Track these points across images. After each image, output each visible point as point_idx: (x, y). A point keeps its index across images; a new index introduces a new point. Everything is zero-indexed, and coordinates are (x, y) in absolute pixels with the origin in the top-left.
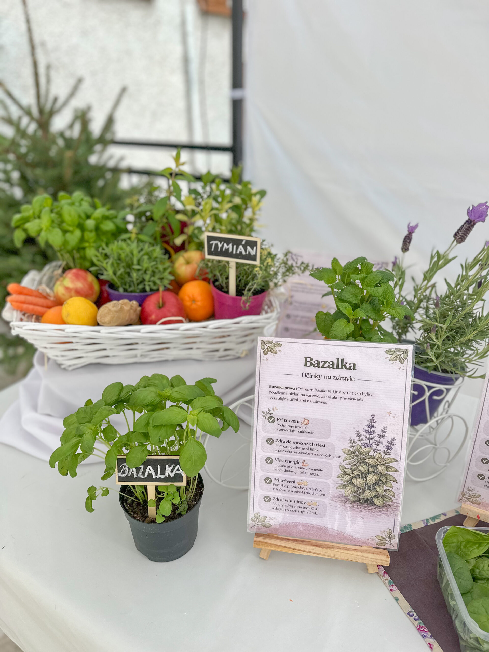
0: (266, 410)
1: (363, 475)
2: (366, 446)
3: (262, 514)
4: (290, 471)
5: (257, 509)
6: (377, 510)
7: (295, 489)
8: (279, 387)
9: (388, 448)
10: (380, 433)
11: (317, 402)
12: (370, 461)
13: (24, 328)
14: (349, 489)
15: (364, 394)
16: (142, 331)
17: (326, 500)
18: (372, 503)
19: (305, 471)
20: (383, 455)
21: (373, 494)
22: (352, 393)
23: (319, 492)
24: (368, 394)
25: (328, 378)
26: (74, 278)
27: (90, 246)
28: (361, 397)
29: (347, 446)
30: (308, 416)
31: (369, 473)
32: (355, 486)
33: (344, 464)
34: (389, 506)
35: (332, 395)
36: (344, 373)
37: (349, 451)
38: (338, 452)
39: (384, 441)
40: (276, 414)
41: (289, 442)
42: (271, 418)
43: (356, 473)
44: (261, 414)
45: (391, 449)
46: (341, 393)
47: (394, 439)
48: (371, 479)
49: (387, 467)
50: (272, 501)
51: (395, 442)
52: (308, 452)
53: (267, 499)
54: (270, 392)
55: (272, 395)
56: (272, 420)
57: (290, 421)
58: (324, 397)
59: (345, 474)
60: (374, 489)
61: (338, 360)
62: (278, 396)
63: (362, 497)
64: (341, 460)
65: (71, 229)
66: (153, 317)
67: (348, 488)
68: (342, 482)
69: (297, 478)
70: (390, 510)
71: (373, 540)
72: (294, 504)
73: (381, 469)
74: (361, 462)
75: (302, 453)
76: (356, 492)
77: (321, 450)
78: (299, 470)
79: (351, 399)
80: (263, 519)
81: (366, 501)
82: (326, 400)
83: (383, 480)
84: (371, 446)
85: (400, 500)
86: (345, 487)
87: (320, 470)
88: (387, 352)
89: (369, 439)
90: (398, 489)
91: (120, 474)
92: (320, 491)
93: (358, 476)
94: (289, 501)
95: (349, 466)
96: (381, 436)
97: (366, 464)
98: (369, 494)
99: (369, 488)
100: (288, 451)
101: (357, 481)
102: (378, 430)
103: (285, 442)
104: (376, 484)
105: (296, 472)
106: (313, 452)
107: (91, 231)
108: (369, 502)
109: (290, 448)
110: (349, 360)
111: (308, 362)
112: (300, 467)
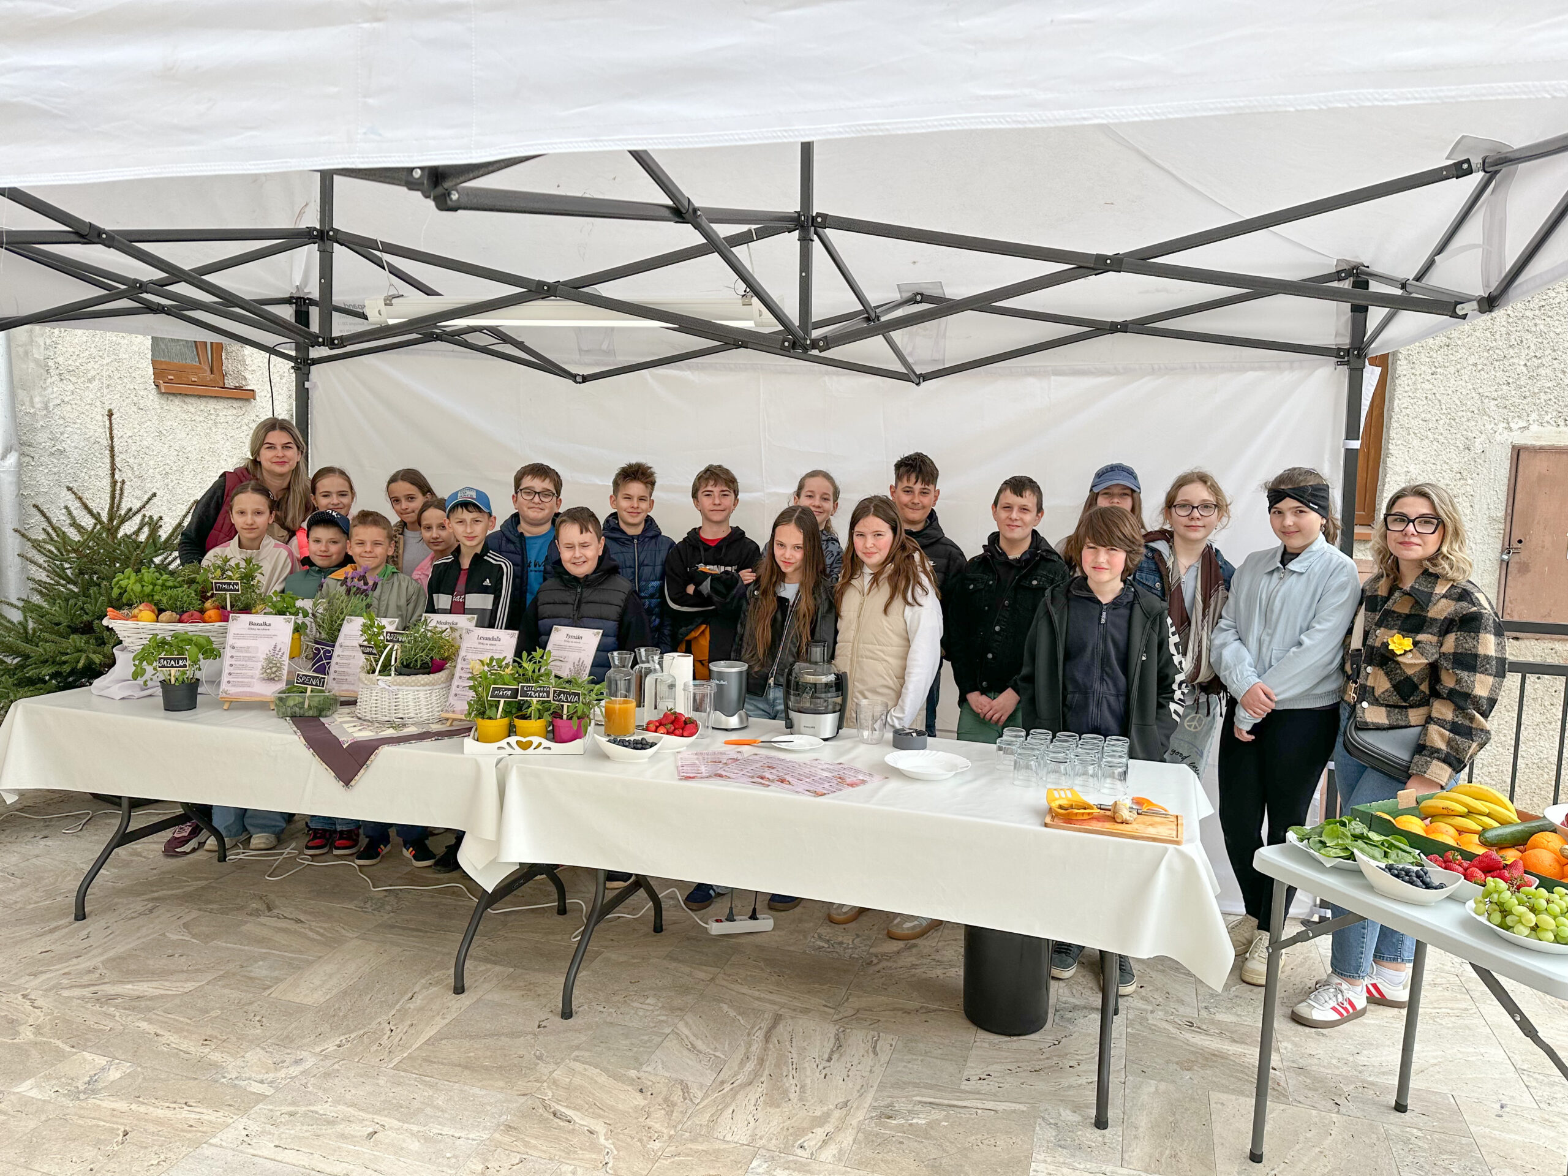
0: (231, 644)
1: (271, 668)
2: (272, 656)
3: (226, 689)
4: (240, 669)
5: (224, 688)
6: (275, 682)
7: (241, 677)
8: (238, 635)
9: (282, 656)
10: (279, 650)
11: (253, 640)
12: (274, 662)
14: (265, 675)
16: (179, 625)
17: (255, 680)
18: (273, 679)
19: (247, 668)
20: (279, 659)
21: (274, 675)
22: (268, 635)
24: (275, 635)
25: (259, 630)
26: (146, 606)
27: (158, 594)
28: (272, 636)
29: (265, 656)
30: (249, 646)
31: (273, 667)
32: (267, 673)
33: (263, 664)
34: (281, 680)
35: (260, 636)
36: (266, 627)
37: (266, 658)
38: (261, 659)
40: (235, 645)
41: (240, 657)
42: (233, 648)
44: (228, 647)
46: (264, 635)
47: (284, 652)
48: (274, 669)
49: (280, 664)
50: (231, 683)
51: (284, 654)
52: (248, 660)
53: (229, 682)
54: (234, 638)
57: (241, 648)
58: (256, 637)
59: (263, 668)
61: (263, 623)
62: (237, 639)
63: (269, 677)
64: (262, 662)
66: (186, 620)
68: (262, 672)
69: (243, 672)
71: (272, 695)
72: (241, 683)
73: (278, 664)
74: (270, 662)
75: (246, 661)
76: (267, 675)
77: (254, 659)
79: (268, 637)
80: (226, 691)
81: (271, 679)
82: (258, 638)
84: (274, 656)
85: (284, 677)
86: (263, 674)
87: (253, 668)
88: (283, 619)
89: (274, 653)
90: (285, 673)
92: (252, 676)
93: (268, 668)
94: (239, 682)
95: (265, 665)
96: (279, 652)
97: (272, 663)
99: (273, 673)
100: (240, 661)
101: (268, 671)
102: (277, 649)
104: (276, 671)
105: (243, 669)
106: (251, 660)
109: (241, 659)
110: (267, 623)
111: (251, 623)
112: (245, 667)
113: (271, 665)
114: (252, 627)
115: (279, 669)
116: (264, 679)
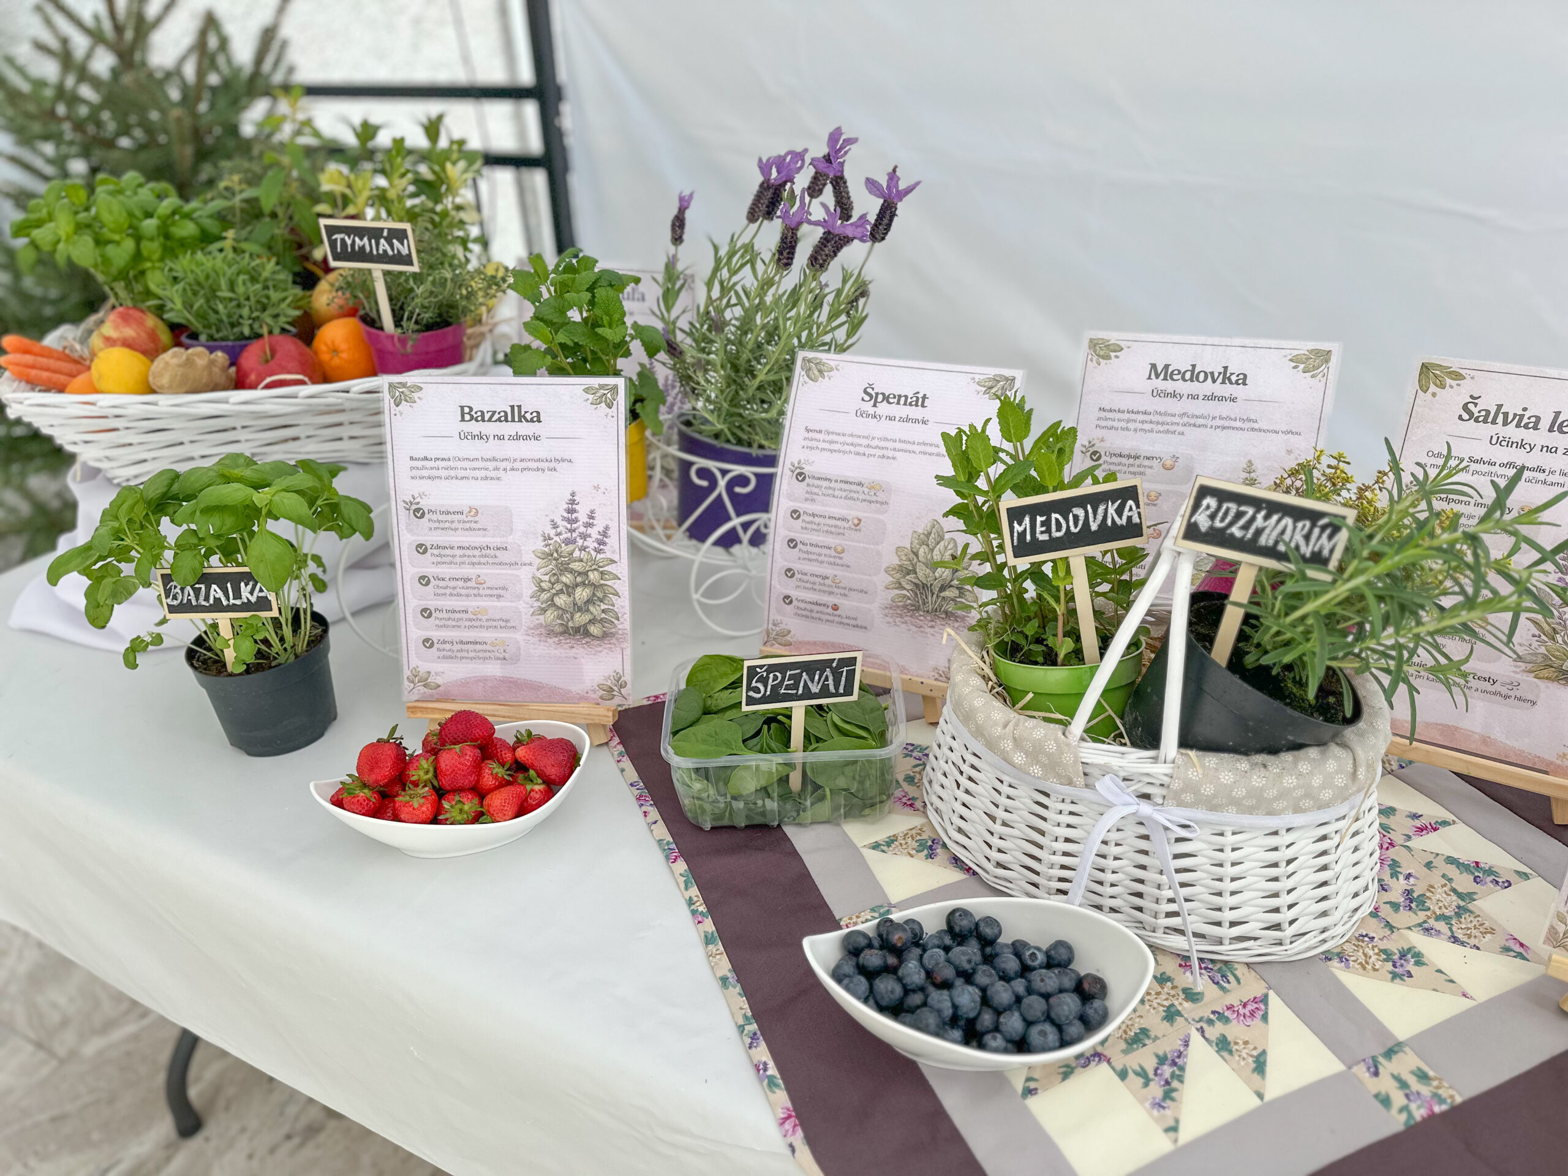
0: (408, 498)
1: (569, 589)
2: (568, 542)
3: (424, 667)
4: (460, 595)
5: (414, 662)
6: (596, 643)
7: (468, 623)
8: (426, 459)
9: (601, 543)
10: (586, 520)
11: (486, 478)
12: (576, 566)
13: (27, 402)
14: (551, 615)
15: (556, 460)
16: (232, 400)
17: (519, 636)
18: (587, 634)
19: (481, 592)
20: (594, 554)
21: (586, 618)
22: (539, 460)
23: (506, 624)
24: (563, 460)
25: (500, 438)
26: (119, 321)
27: (153, 268)
28: (552, 465)
29: (540, 545)
30: (475, 503)
31: (577, 585)
32: (559, 608)
33: (538, 575)
34: (613, 635)
35: (508, 465)
36: (524, 428)
37: (544, 553)
38: (528, 557)
39: (594, 532)
40: (424, 504)
41: (452, 548)
42: (417, 510)
43: (558, 587)
44: (401, 505)
45: (604, 544)
46: (522, 460)
47: (607, 528)
48: (582, 594)
49: (602, 573)
50: (436, 646)
51: (609, 533)
52: (483, 560)
53: (428, 643)
54: (412, 468)
55: (415, 473)
56: (419, 513)
57: (448, 513)
58: (496, 469)
59: (543, 590)
60: (588, 610)
61: (512, 407)
62: (425, 473)
63: (570, 624)
64: (533, 569)
65: (116, 237)
66: (253, 377)
67: (549, 612)
68: (539, 604)
69: (472, 604)
70: (614, 641)
71: (594, 691)
72: (470, 647)
73: (593, 576)
74: (564, 568)
75: (473, 564)
76: (560, 617)
77: (503, 556)
78: (472, 592)
79: (538, 469)
80: (425, 676)
81: (577, 630)
82: (501, 474)
83: (600, 594)
84: (574, 542)
85: (625, 624)
86: (544, 611)
87: (504, 588)
88: (586, 390)
89: (572, 531)
90: (623, 607)
91: (169, 601)
92: (507, 621)
93: (561, 591)
94: (462, 642)
95: (547, 578)
96: (588, 525)
97: (572, 571)
98: (580, 619)
99: (580, 610)
100: (451, 563)
101: (561, 600)
102: (582, 516)
103: (445, 548)
104: (589, 601)
105: (468, 596)
106: (491, 560)
107: (152, 239)
108: (582, 632)
109: (454, 556)
110: (528, 407)
111: (467, 414)
112: (473, 586)
113: (567, 579)
114: (475, 427)
115: (599, 593)
116: (551, 633)
